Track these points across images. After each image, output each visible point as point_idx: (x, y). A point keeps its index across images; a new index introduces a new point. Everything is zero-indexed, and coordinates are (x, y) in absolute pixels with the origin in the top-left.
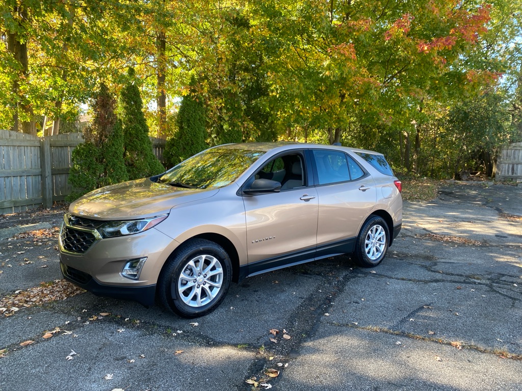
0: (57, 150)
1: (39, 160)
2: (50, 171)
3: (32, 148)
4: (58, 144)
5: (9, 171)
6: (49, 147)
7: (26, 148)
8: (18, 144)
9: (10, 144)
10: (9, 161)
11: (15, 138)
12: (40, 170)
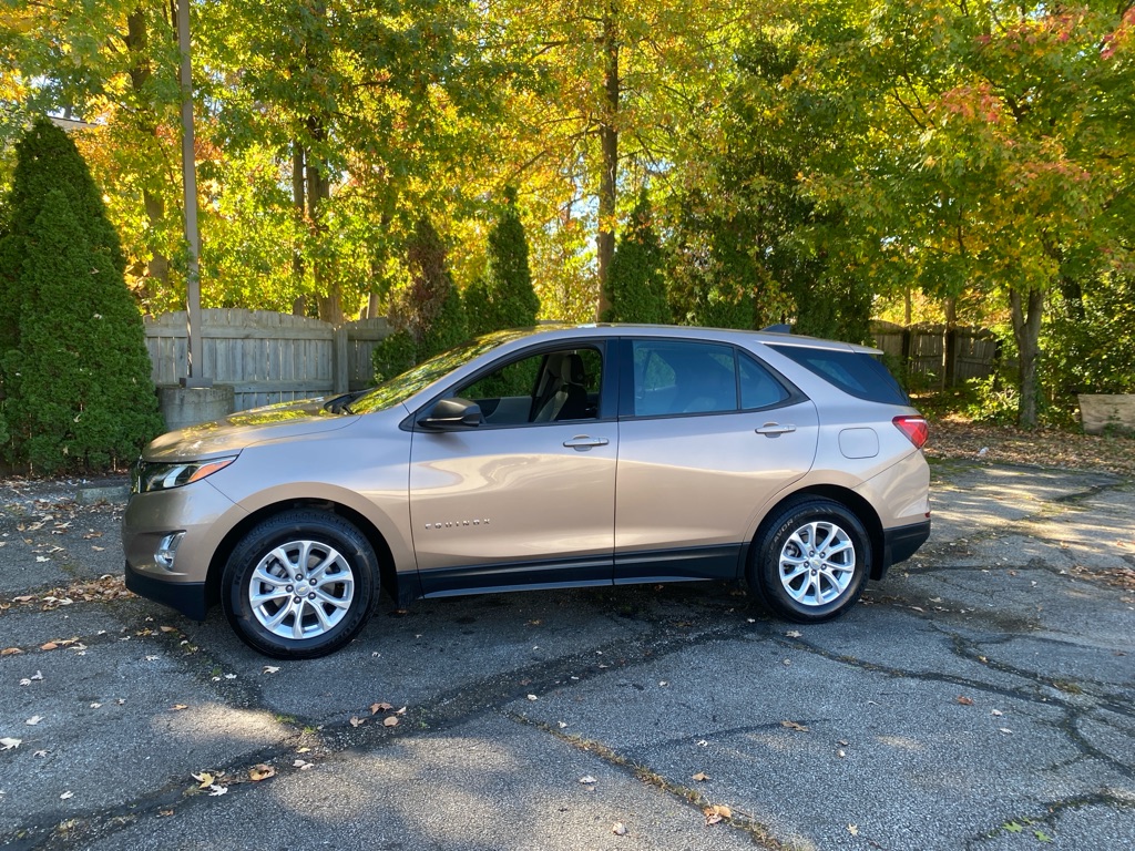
0: (365, 346)
1: (331, 363)
2: (346, 383)
3: (320, 344)
4: (366, 335)
5: (276, 382)
6: (345, 341)
7: (307, 342)
8: (292, 335)
9: (280, 335)
10: (276, 365)
11: (290, 325)
12: (331, 382)
